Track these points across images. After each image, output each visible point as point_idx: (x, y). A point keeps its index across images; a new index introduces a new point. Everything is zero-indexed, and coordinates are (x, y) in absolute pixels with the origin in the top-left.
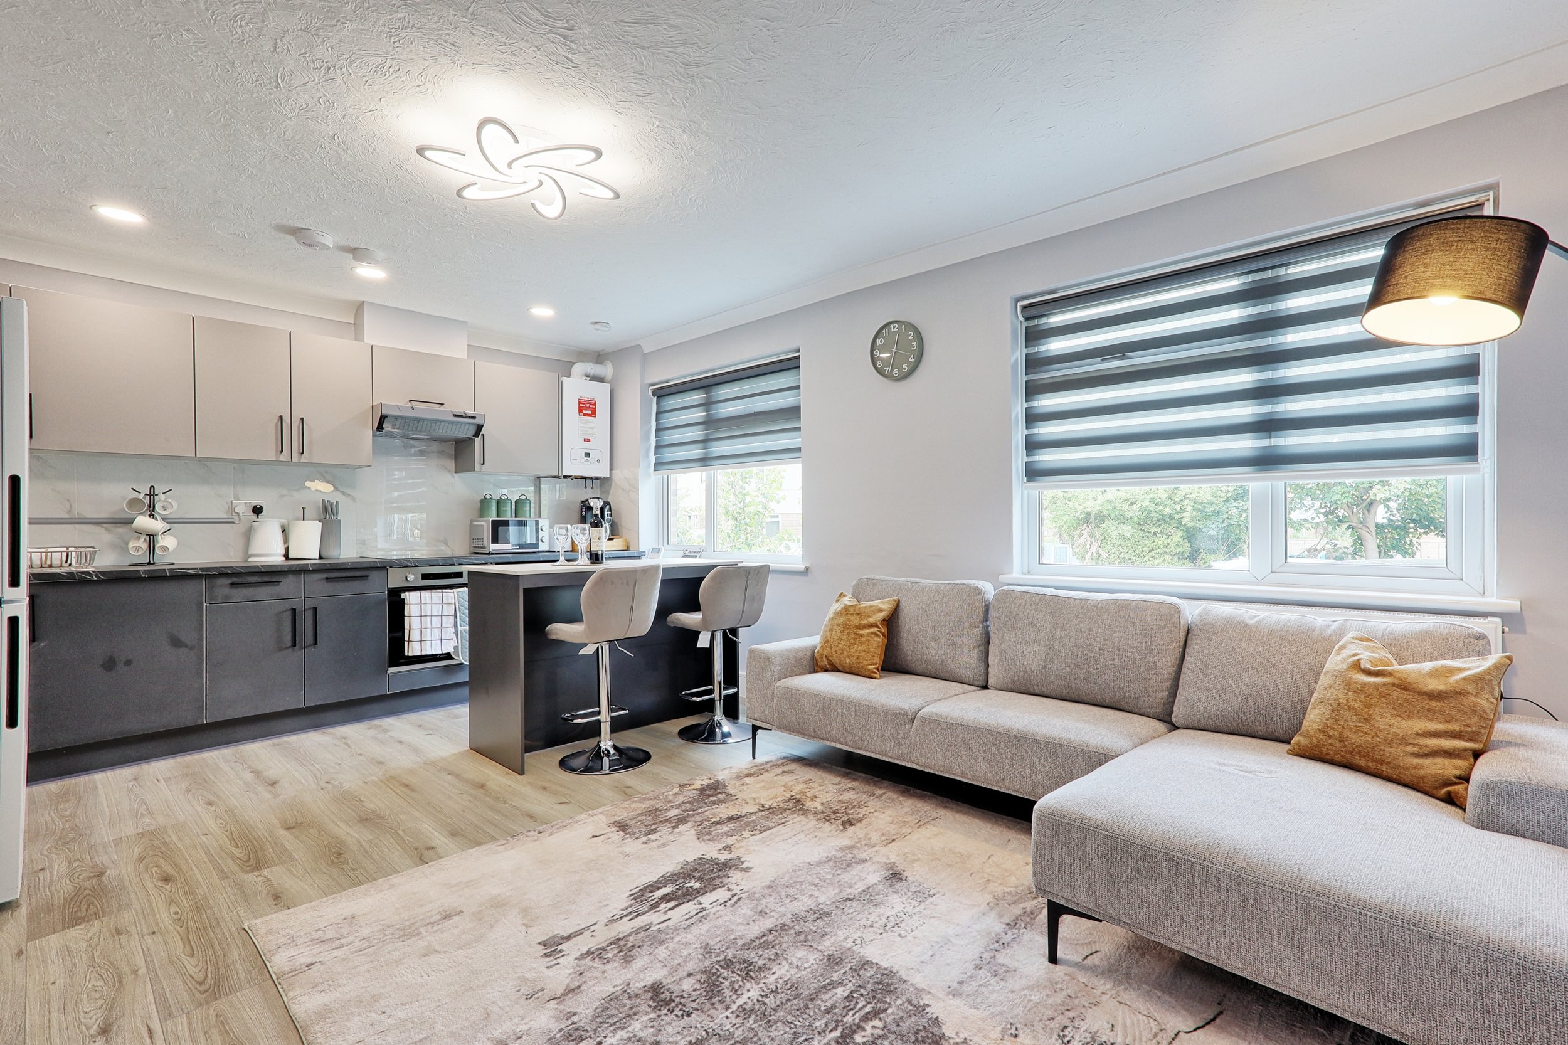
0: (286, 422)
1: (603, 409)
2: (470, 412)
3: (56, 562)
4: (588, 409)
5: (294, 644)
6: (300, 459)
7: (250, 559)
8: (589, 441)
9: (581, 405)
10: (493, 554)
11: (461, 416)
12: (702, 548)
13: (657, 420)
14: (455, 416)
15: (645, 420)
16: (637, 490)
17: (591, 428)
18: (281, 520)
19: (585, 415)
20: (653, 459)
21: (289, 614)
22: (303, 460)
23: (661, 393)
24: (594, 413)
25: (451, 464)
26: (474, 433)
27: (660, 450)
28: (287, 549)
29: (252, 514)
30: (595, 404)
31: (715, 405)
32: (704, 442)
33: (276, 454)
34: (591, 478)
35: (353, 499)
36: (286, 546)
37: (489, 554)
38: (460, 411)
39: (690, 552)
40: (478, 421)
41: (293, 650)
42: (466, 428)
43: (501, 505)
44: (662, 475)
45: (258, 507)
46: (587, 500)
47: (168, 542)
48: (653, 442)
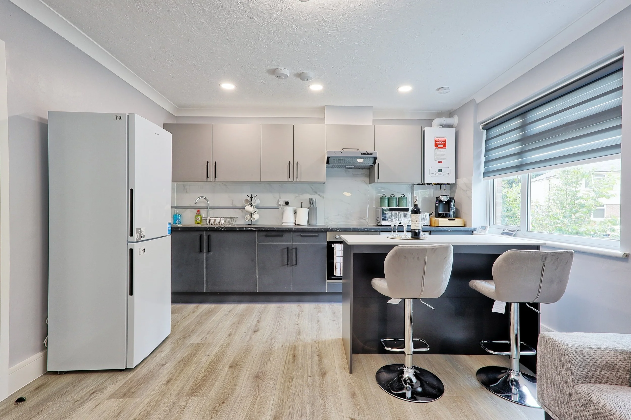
0: (291, 164)
1: (451, 144)
2: (369, 151)
3: (217, 223)
4: (440, 144)
5: (288, 264)
6: (296, 180)
7: (283, 224)
8: (442, 162)
9: (436, 142)
10: (383, 226)
11: (365, 154)
12: (518, 228)
13: (486, 144)
14: (362, 154)
15: (477, 145)
16: (471, 190)
17: (443, 155)
18: (294, 208)
19: (439, 148)
20: (483, 170)
21: (286, 250)
22: (298, 181)
23: (488, 127)
24: (445, 146)
25: (367, 180)
26: (373, 163)
27: (487, 164)
28: (296, 220)
29: (285, 205)
30: (445, 141)
31: (529, 126)
32: (520, 154)
33: (288, 178)
34: (444, 184)
35: (323, 198)
36: (296, 219)
37: (381, 226)
38: (364, 151)
39: (508, 230)
40: (374, 156)
41: (288, 266)
42: (368, 160)
43: (390, 200)
44: (490, 179)
45: (287, 202)
46: (440, 197)
47: (256, 217)
48: (483, 159)
